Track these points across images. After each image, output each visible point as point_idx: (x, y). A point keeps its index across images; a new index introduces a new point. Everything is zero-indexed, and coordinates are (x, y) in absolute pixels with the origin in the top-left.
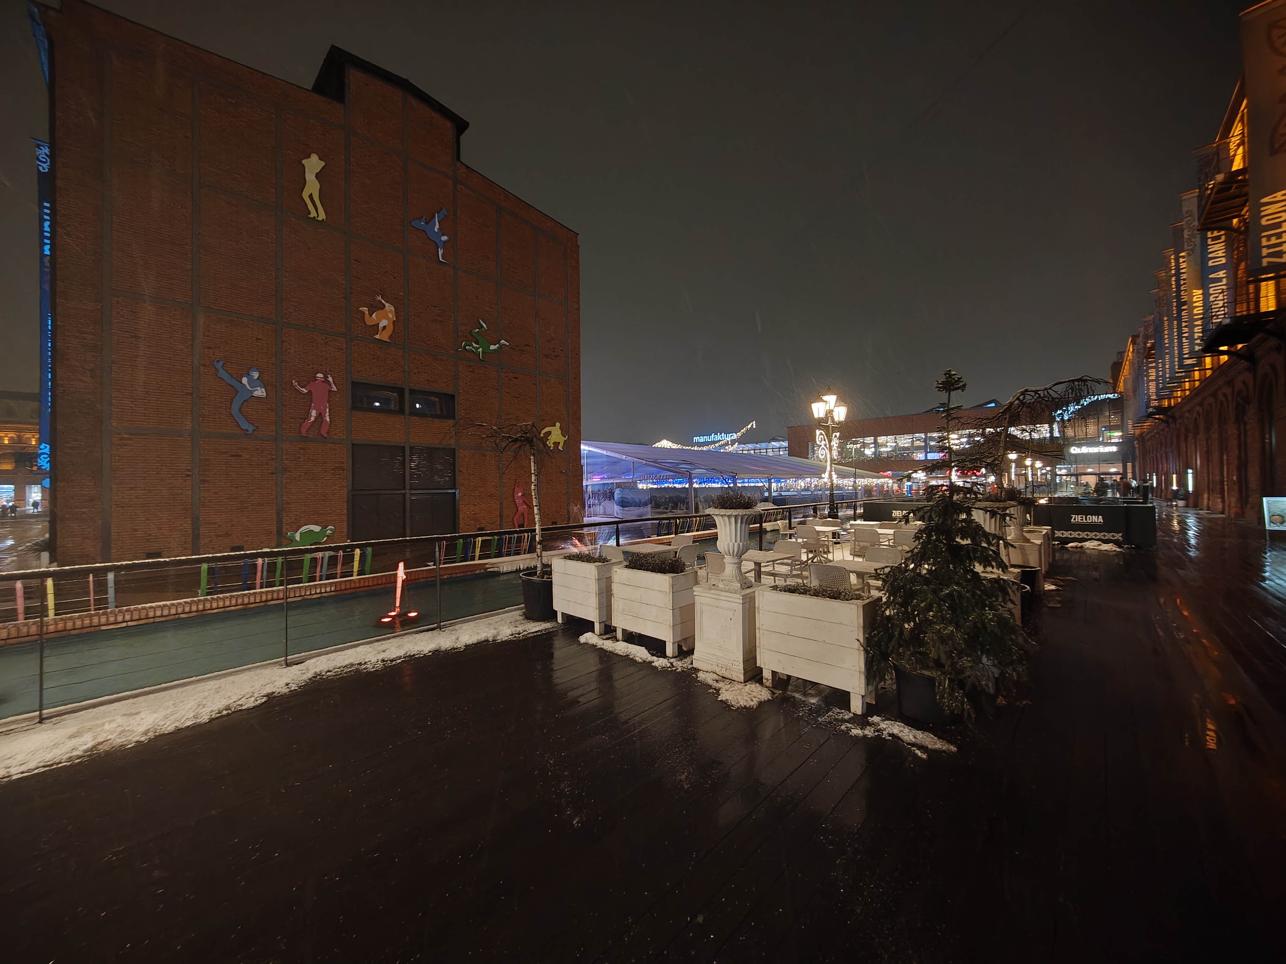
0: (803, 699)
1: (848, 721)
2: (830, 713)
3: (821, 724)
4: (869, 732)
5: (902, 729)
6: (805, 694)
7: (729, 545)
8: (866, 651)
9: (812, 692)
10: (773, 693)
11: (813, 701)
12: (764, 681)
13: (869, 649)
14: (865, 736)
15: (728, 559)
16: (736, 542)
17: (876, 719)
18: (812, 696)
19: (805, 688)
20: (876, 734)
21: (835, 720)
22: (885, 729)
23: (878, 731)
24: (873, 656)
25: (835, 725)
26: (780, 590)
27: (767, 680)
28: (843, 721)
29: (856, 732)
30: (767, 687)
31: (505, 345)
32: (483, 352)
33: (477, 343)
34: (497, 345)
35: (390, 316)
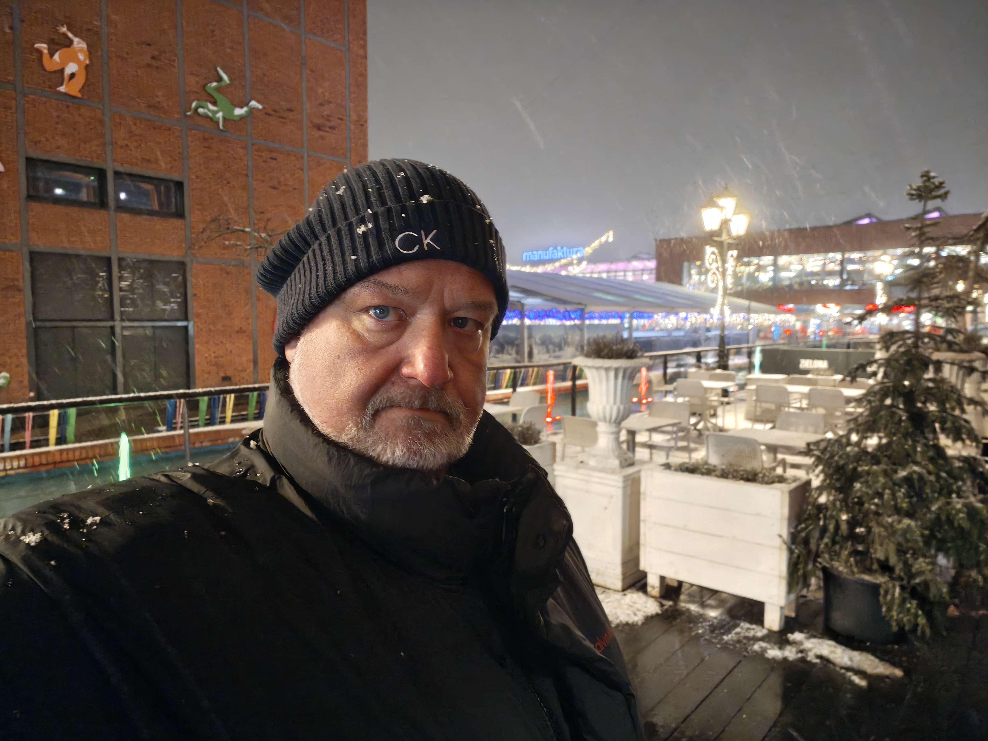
0: (701, 611)
1: (762, 639)
2: (738, 630)
3: (726, 643)
4: (790, 653)
5: (833, 649)
6: (703, 605)
7: (604, 408)
8: (791, 551)
9: (711, 602)
10: (662, 605)
11: (713, 614)
12: (649, 589)
13: (793, 547)
14: (785, 659)
15: (602, 427)
16: (615, 403)
17: (797, 636)
18: (712, 607)
19: (702, 597)
20: (800, 655)
21: (746, 638)
22: (810, 650)
23: (801, 651)
24: (799, 557)
25: (745, 644)
26: (676, 470)
27: (653, 587)
28: (756, 639)
29: (774, 653)
30: (653, 597)
31: (257, 109)
32: (225, 119)
33: (215, 103)
34: (245, 109)
35: (81, 57)
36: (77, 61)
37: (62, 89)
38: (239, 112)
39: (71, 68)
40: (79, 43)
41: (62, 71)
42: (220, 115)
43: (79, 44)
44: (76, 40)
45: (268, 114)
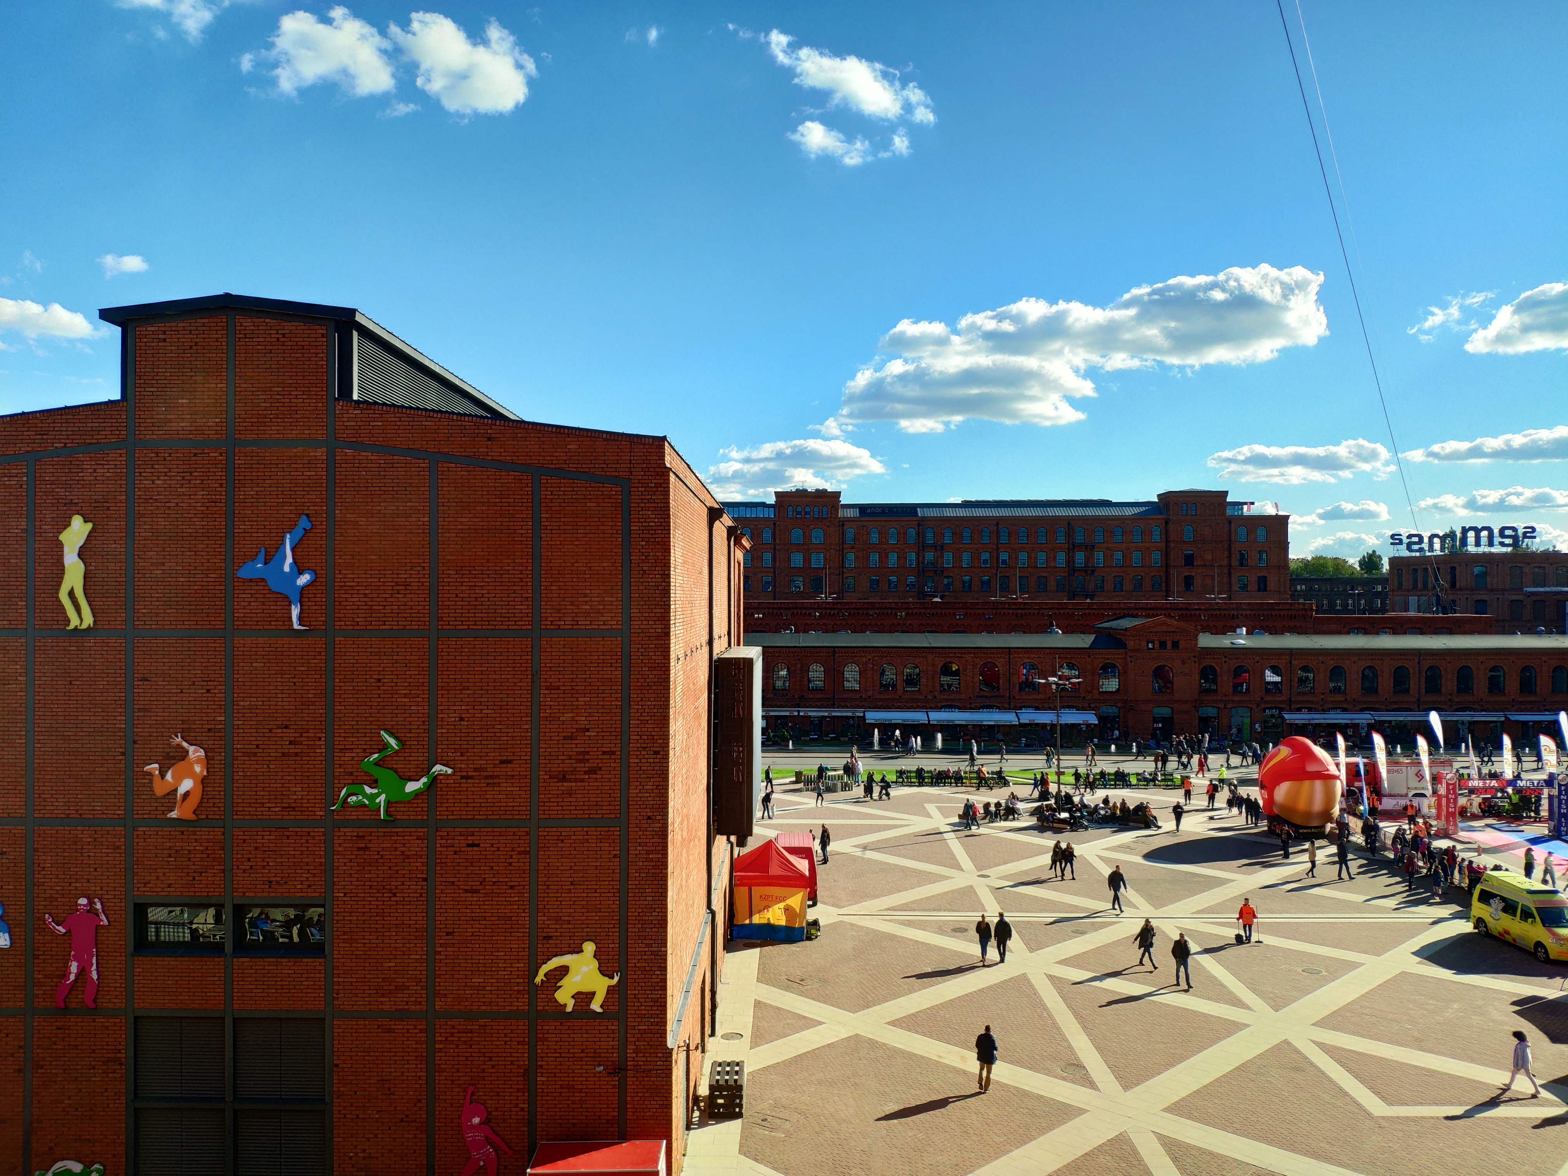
31: (446, 775)
32: (389, 803)
33: (374, 783)
34: (424, 780)
35: (198, 769)
36: (191, 774)
37: (174, 815)
38: (412, 787)
39: (186, 785)
40: (195, 751)
41: (176, 790)
42: (382, 798)
43: (195, 753)
44: (192, 749)
45: (467, 777)
